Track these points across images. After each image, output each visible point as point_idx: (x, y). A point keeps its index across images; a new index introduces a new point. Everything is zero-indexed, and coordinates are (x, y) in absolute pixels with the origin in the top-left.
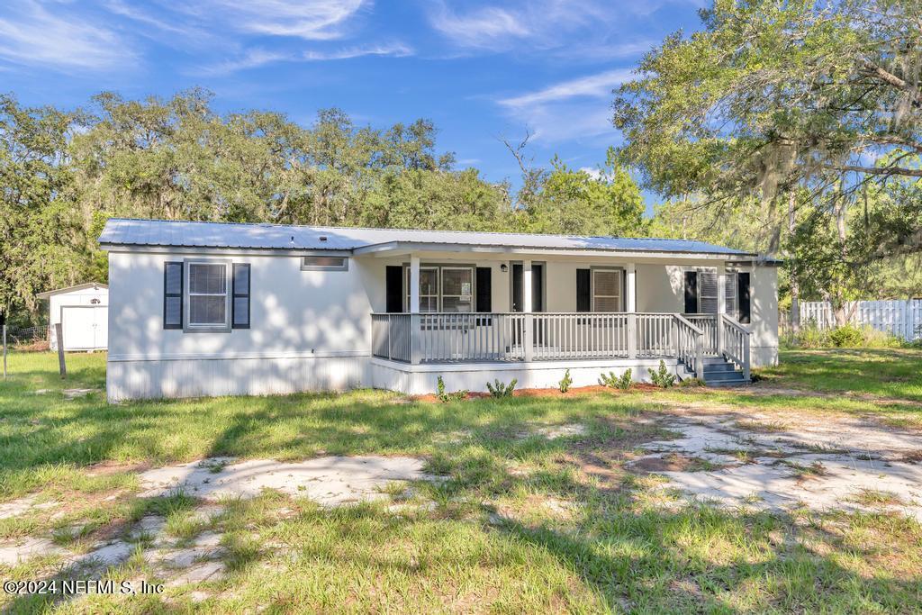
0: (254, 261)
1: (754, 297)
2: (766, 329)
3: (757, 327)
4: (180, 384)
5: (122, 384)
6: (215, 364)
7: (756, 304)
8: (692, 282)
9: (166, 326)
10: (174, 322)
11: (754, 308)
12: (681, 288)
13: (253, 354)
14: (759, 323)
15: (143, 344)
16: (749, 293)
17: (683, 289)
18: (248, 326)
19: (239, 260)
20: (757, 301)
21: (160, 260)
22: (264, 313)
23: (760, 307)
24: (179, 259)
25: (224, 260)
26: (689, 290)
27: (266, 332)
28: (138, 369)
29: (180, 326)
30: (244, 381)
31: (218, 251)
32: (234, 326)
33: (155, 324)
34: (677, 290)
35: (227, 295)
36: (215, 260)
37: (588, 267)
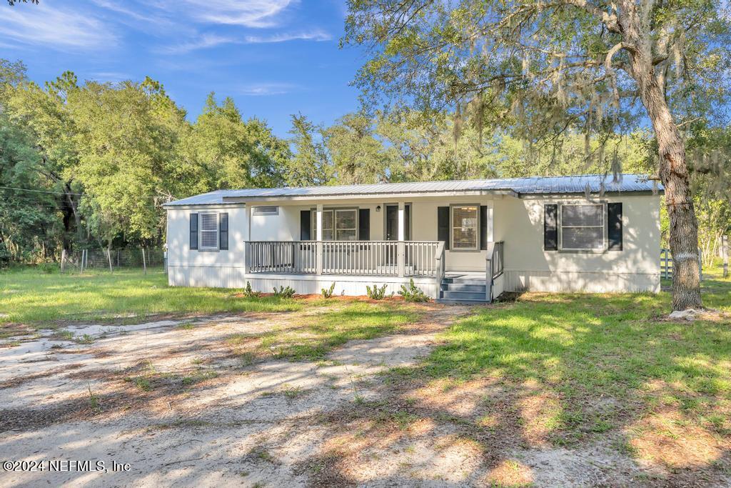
0: (229, 211)
1: (629, 226)
2: (644, 258)
3: (632, 256)
4: (197, 282)
5: (174, 279)
6: (211, 270)
7: (630, 233)
8: (552, 214)
9: (191, 248)
10: (194, 245)
11: (628, 237)
12: (540, 221)
13: (229, 265)
14: (635, 251)
15: (181, 258)
16: (621, 223)
17: (543, 221)
18: (227, 249)
19: (222, 211)
20: (631, 231)
21: (187, 213)
22: (235, 243)
23: (635, 236)
24: (196, 212)
25: (215, 212)
26: (549, 221)
27: (235, 254)
28: (180, 271)
29: (197, 248)
30: (225, 281)
31: (212, 206)
32: (221, 248)
33: (186, 248)
34: (535, 221)
35: (217, 230)
36: (210, 212)
37: (447, 205)
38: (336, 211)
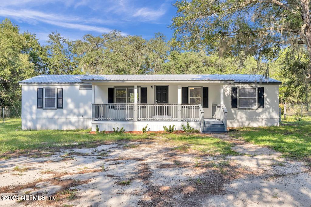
0: (63, 87)
1: (267, 97)
2: (273, 111)
3: (268, 110)
4: (42, 126)
5: (26, 126)
6: (51, 120)
7: (267, 101)
8: (235, 92)
9: (38, 108)
10: (40, 105)
11: (267, 102)
12: (229, 95)
13: (63, 117)
14: (269, 108)
15: (31, 113)
16: (264, 96)
17: (231, 95)
18: (62, 108)
19: (59, 87)
20: (268, 99)
21: (36, 88)
22: (67, 104)
23: (269, 102)
24: (41, 87)
25: (55, 87)
26: (234, 95)
27: (67, 110)
28: (30, 121)
29: (42, 108)
30: (61, 125)
31: (53, 84)
32: (58, 108)
33: (34, 108)
34: (227, 95)
35: (56, 98)
36: (51, 87)
37: (187, 87)
38: (128, 88)
